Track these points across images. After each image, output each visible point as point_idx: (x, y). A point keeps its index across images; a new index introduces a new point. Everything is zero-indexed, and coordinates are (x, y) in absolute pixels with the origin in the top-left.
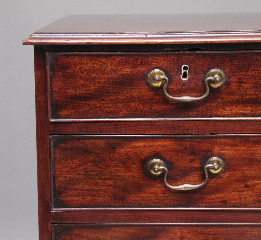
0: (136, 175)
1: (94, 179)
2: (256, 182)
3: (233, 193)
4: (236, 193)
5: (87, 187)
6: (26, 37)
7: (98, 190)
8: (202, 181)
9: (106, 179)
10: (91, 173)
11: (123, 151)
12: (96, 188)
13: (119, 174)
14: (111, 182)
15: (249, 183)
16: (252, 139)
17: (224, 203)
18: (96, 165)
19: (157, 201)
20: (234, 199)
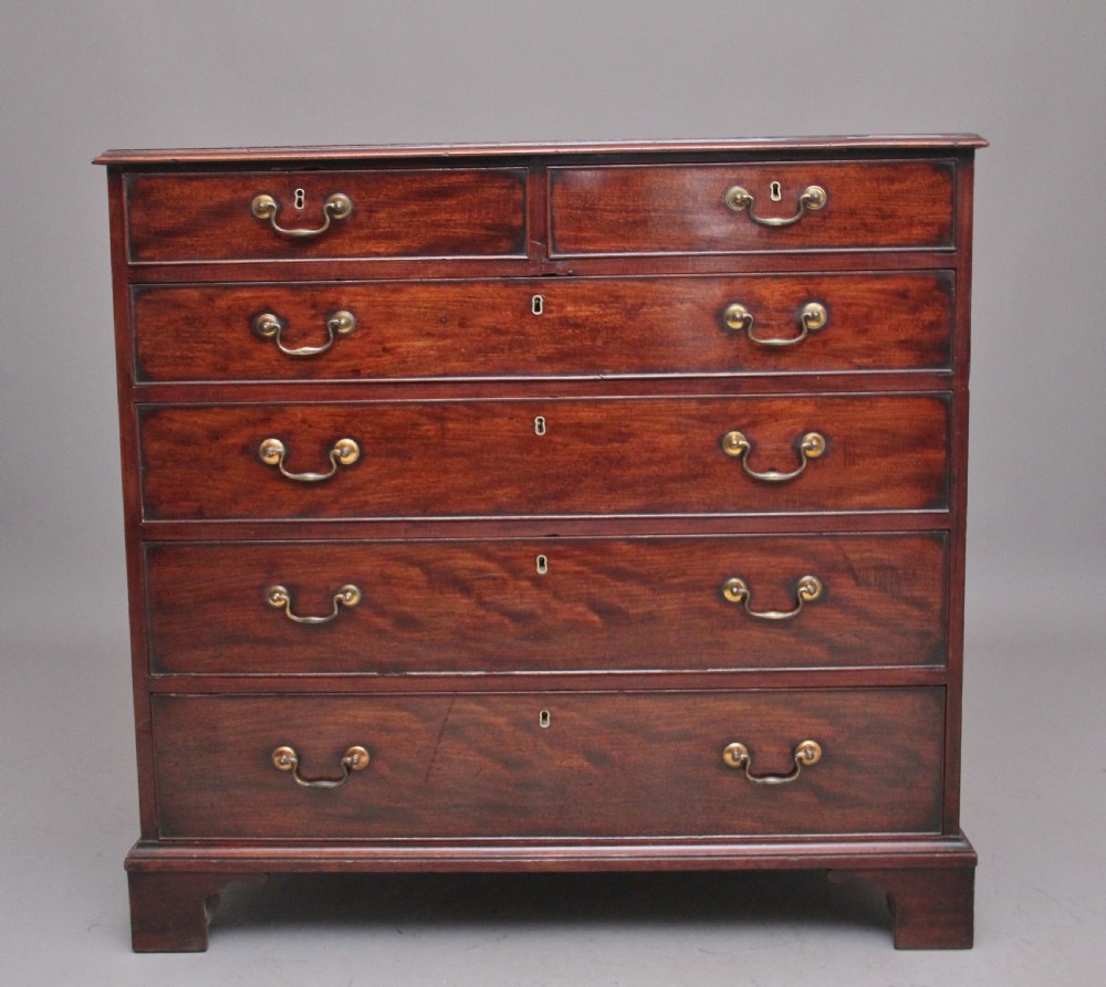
0: (241, 337)
1: (188, 342)
2: (397, 344)
3: (368, 359)
4: (372, 359)
5: (178, 354)
6: (98, 155)
7: (192, 358)
8: (325, 343)
9: (204, 342)
10: (184, 335)
11: (222, 303)
12: (190, 355)
13: (220, 335)
14: (209, 347)
15: (388, 345)
16: (391, 287)
17: (357, 373)
18: (191, 324)
19: (269, 371)
20: (369, 368)
